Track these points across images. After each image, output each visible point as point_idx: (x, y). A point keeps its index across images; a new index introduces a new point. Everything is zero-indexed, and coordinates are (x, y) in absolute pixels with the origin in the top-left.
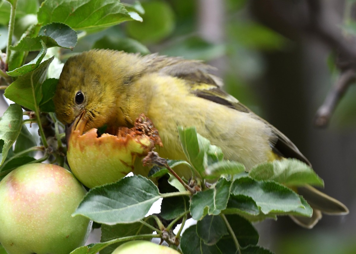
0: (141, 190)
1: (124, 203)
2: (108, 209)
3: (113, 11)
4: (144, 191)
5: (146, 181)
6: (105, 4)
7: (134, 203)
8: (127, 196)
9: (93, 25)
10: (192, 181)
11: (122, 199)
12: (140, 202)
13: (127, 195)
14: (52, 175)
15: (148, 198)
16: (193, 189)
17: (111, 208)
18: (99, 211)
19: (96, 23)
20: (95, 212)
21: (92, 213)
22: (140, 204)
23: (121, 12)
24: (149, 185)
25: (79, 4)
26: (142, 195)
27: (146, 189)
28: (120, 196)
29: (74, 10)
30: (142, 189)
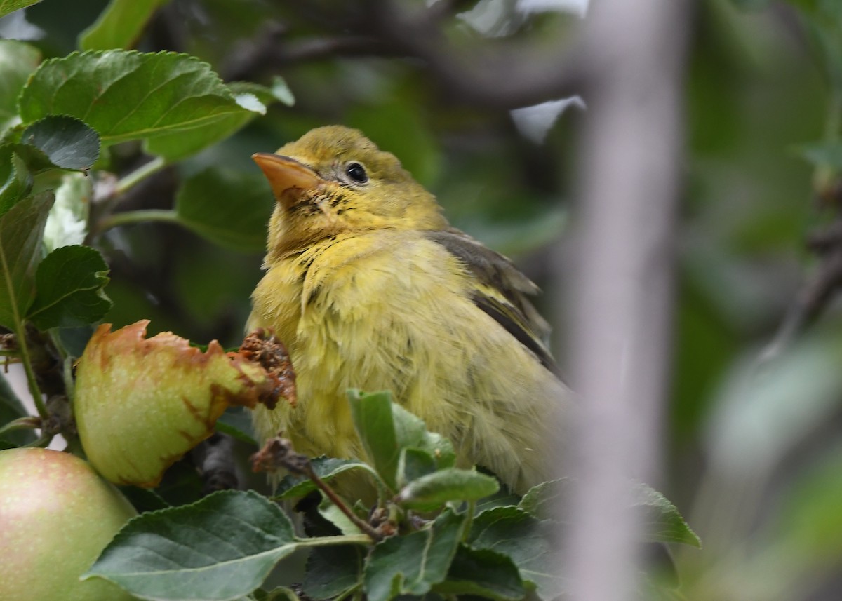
0: (252, 528)
1: (210, 554)
2: (169, 568)
3: (195, 91)
4: (258, 530)
5: (266, 505)
6: (177, 73)
7: (232, 556)
8: (218, 539)
9: (150, 126)
10: (379, 511)
11: (206, 545)
12: (248, 555)
13: (218, 535)
14: (41, 471)
15: (266, 546)
16: (378, 530)
17: (177, 565)
18: (148, 570)
19: (158, 122)
20: (136, 574)
21: (131, 574)
22: (247, 558)
23: (213, 93)
24: (270, 514)
25: (113, 75)
26: (254, 539)
27: (264, 524)
28: (201, 539)
29: (104, 90)
30: (254, 525)
